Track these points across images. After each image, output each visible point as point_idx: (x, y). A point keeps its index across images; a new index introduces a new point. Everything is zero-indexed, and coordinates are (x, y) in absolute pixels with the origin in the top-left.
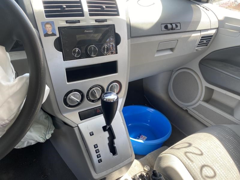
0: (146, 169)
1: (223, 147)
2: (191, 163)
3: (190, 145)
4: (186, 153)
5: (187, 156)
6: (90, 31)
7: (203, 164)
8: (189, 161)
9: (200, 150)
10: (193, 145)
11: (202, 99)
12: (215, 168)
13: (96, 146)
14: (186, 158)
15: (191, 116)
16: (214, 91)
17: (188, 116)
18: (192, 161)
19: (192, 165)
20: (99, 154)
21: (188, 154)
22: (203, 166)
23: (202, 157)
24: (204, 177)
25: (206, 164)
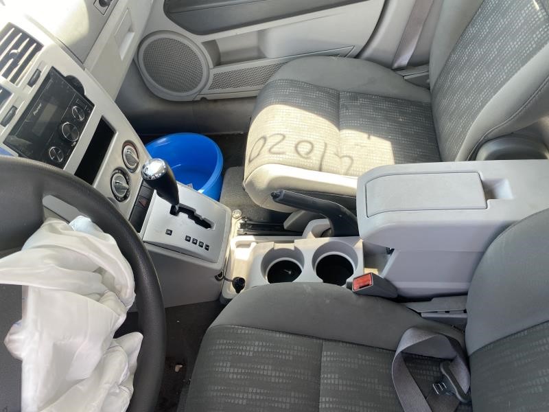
0: (238, 215)
1: (293, 108)
2: (284, 156)
3: (265, 138)
4: (270, 151)
5: (274, 153)
6: (39, 108)
7: (294, 145)
8: (281, 156)
9: (278, 134)
10: (268, 135)
11: (211, 65)
12: (306, 138)
13: (188, 239)
14: (275, 156)
15: (215, 101)
16: (217, 41)
17: (212, 106)
18: (283, 153)
19: (287, 157)
20: (200, 242)
21: (274, 150)
22: (296, 147)
23: (287, 139)
24: (306, 156)
25: (296, 143)
